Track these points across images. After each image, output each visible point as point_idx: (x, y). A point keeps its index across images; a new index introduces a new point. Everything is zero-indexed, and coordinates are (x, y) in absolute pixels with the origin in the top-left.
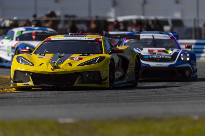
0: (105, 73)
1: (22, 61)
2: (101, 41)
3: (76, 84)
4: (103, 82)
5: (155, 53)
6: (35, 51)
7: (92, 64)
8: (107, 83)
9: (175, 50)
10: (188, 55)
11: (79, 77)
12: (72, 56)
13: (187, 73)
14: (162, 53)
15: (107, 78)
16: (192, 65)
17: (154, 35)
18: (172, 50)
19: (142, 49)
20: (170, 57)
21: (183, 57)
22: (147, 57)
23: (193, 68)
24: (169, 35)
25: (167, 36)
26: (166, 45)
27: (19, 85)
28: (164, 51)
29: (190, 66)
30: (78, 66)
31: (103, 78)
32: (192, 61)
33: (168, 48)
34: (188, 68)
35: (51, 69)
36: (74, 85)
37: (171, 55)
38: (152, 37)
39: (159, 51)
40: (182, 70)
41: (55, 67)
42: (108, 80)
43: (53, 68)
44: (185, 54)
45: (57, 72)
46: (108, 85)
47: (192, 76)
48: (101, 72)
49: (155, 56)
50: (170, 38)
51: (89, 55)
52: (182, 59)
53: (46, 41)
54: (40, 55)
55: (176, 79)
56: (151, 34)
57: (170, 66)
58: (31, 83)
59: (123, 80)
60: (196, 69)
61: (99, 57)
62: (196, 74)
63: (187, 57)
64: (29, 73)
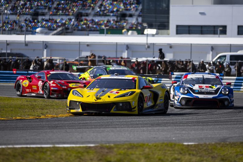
0: (134, 104)
1: (76, 93)
2: (136, 80)
3: (112, 111)
4: (133, 110)
5: (203, 89)
6: (88, 87)
7: (125, 96)
8: (136, 110)
9: (218, 86)
10: (227, 90)
11: (115, 106)
12: (112, 91)
13: (226, 103)
14: (208, 88)
15: (136, 107)
16: (230, 97)
17: (204, 75)
18: (216, 86)
19: (194, 85)
20: (214, 91)
21: (224, 91)
22: (198, 91)
23: (231, 99)
24: (215, 75)
25: (214, 76)
26: (212, 83)
27: (72, 111)
28: (210, 87)
29: (228, 98)
30: (115, 98)
31: (132, 107)
32: (230, 94)
33: (213, 85)
34: (226, 99)
35: (95, 100)
36: (111, 112)
37: (215, 89)
38: (202, 77)
39: (206, 87)
40: (222, 101)
41: (97, 98)
42: (137, 108)
43: (96, 99)
44: (225, 89)
45: (98, 102)
46: (137, 112)
47: (229, 105)
48: (131, 103)
49: (203, 90)
50: (215, 78)
51: (125, 90)
52: (223, 92)
53: (97, 79)
54: (90, 89)
55: (218, 107)
56: (202, 75)
57: (213, 97)
58: (80, 110)
59: (153, 109)
60: (233, 100)
61: (131, 92)
62: (233, 103)
63: (226, 91)
64: (79, 102)
